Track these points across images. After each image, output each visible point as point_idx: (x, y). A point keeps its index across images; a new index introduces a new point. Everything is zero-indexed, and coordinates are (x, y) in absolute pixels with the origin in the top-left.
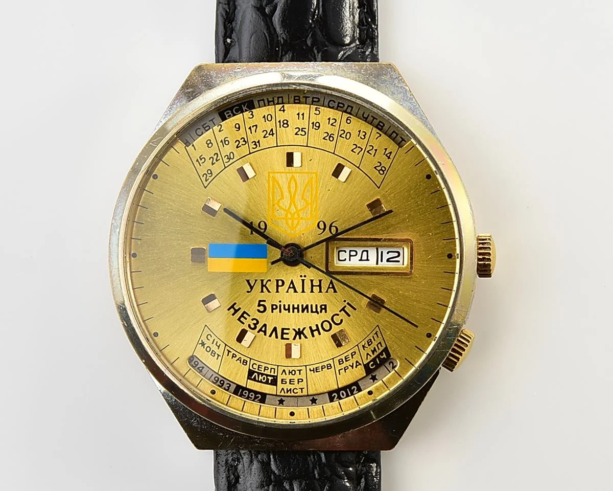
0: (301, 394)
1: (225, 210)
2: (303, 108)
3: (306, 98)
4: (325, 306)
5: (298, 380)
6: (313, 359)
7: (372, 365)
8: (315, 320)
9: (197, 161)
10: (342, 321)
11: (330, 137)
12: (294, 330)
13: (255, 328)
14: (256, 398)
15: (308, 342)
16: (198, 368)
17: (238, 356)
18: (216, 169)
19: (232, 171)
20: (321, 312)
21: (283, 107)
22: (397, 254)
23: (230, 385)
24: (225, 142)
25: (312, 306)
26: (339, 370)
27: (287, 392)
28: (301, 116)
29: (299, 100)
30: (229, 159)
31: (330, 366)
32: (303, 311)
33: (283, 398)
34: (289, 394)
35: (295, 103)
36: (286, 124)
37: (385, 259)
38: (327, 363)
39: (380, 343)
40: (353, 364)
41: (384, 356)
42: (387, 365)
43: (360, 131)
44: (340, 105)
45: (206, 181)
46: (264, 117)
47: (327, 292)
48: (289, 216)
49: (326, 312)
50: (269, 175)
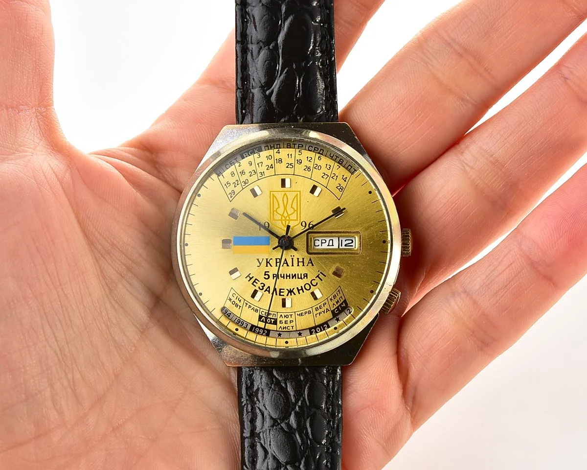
0: (292, 330)
2: (291, 151)
3: (294, 144)
4: (307, 274)
5: (290, 321)
6: (298, 308)
7: (336, 311)
8: (300, 283)
9: (225, 185)
10: (317, 283)
11: (308, 168)
12: (287, 289)
13: (263, 289)
14: (264, 332)
15: (297, 297)
16: (227, 314)
17: (253, 306)
18: (238, 189)
19: (247, 190)
20: (304, 278)
21: (279, 150)
22: (351, 241)
23: (247, 325)
24: (243, 173)
25: (298, 274)
26: (316, 315)
27: (284, 329)
28: (290, 156)
29: (290, 146)
30: (245, 183)
31: (310, 312)
32: (293, 278)
33: (281, 333)
35: (287, 148)
36: (280, 161)
37: (343, 245)
38: (308, 310)
39: (341, 297)
40: (324, 310)
41: (344, 305)
42: (346, 311)
43: (327, 165)
44: (316, 149)
45: (231, 197)
46: (267, 157)
47: (308, 265)
48: (283, 218)
49: (307, 278)
50: (270, 193)
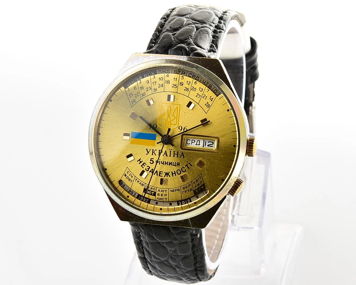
0: (166, 201)
2: (177, 76)
3: (179, 71)
4: (179, 163)
5: (165, 194)
6: (172, 186)
7: (197, 191)
8: (174, 169)
9: (129, 95)
10: (186, 170)
11: (187, 89)
13: (148, 170)
14: (146, 200)
15: (170, 178)
16: (123, 185)
18: (137, 99)
19: (144, 101)
20: (177, 166)
21: (168, 74)
22: (212, 143)
23: (136, 194)
24: (142, 88)
25: (173, 163)
26: (183, 192)
28: (175, 79)
29: (176, 72)
30: (143, 95)
31: (179, 190)
32: (169, 165)
33: (158, 202)
34: (160, 200)
35: (174, 73)
36: (168, 82)
37: (207, 145)
38: (178, 188)
39: (201, 182)
40: (189, 190)
41: (203, 187)
42: (203, 191)
43: (200, 88)
44: (194, 76)
45: (133, 104)
46: (160, 78)
47: (180, 157)
48: (167, 123)
49: (179, 166)
50: (159, 104)
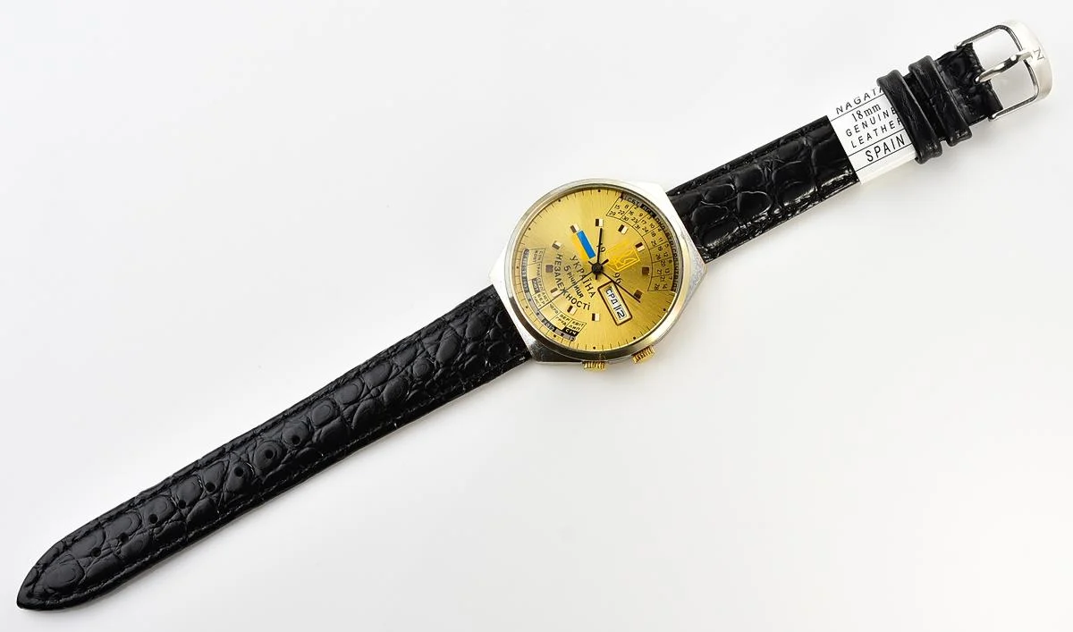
1: (601, 230)
5: (543, 302)
7: (567, 330)
8: (574, 295)
9: (616, 205)
10: (580, 306)
11: (659, 257)
12: (565, 288)
15: (563, 297)
18: (618, 216)
19: (620, 223)
24: (631, 213)
25: (579, 290)
26: (557, 317)
28: (660, 240)
30: (625, 219)
31: (557, 313)
32: (575, 287)
36: (654, 235)
38: (558, 310)
39: (579, 328)
40: (563, 322)
41: (575, 333)
42: (571, 337)
44: (675, 255)
45: (610, 214)
46: (651, 224)
